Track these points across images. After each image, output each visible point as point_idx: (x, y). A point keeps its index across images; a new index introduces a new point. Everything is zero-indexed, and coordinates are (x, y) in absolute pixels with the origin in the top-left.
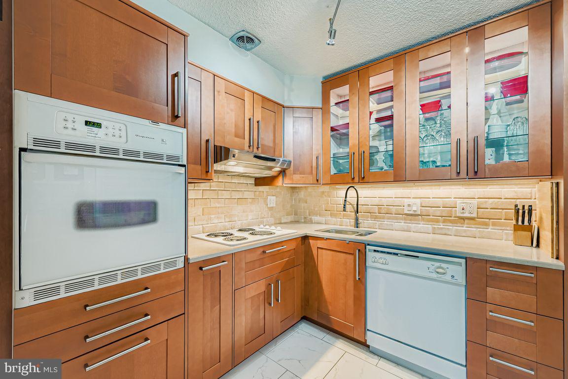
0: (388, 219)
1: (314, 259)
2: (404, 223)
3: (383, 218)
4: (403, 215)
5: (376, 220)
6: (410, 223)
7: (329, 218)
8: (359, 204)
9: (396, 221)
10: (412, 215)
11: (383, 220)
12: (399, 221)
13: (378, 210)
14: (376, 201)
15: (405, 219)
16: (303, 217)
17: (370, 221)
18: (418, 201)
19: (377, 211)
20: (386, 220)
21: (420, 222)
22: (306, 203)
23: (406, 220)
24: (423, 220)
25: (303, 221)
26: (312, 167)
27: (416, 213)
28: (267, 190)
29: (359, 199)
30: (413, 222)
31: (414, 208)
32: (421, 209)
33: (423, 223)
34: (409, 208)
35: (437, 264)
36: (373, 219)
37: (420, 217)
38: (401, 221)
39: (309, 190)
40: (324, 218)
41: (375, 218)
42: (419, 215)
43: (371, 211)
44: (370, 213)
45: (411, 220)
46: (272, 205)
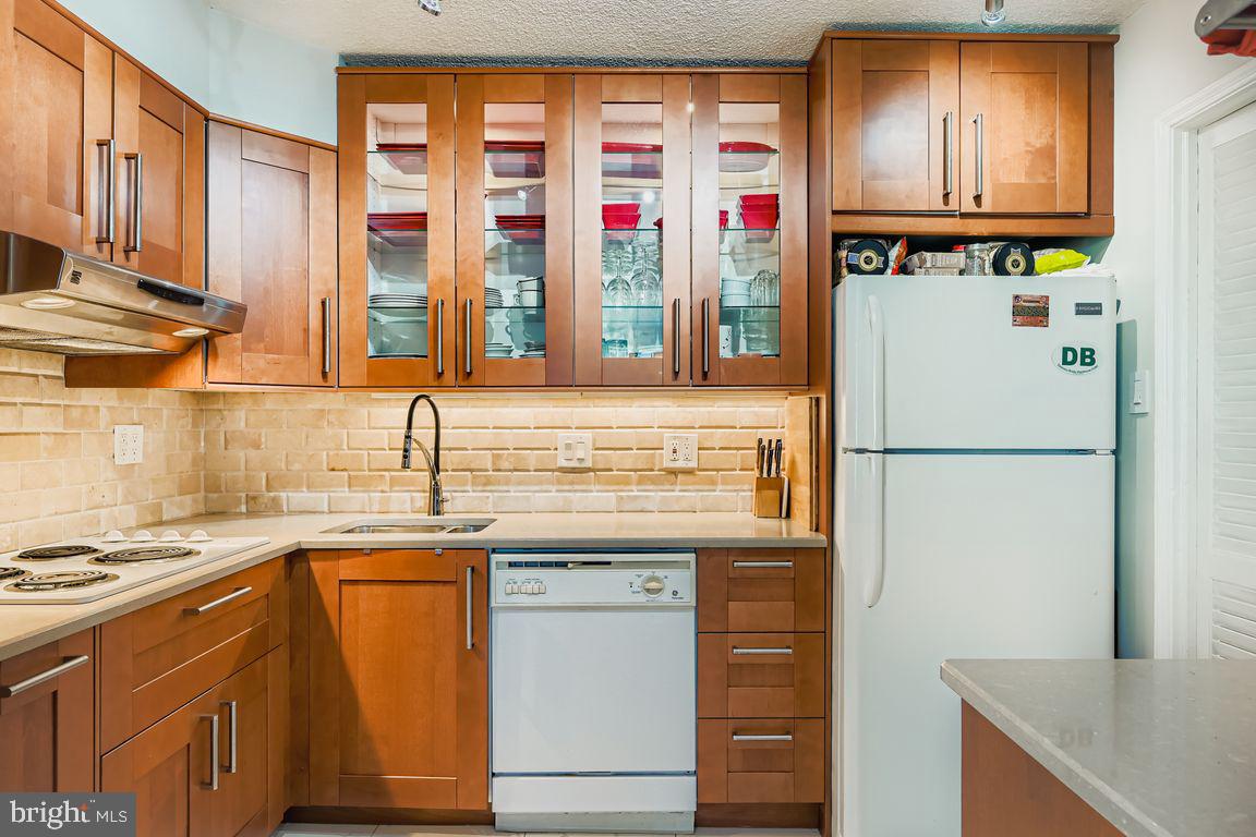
0: (520, 484)
1: (327, 620)
2: (557, 491)
3: (507, 482)
4: (553, 471)
5: (489, 488)
6: (569, 491)
7: (345, 492)
8: (441, 446)
9: (536, 488)
10: (573, 470)
11: (505, 488)
12: (544, 487)
13: (494, 463)
14: (487, 437)
15: (559, 482)
16: (244, 495)
17: (471, 494)
18: (588, 434)
19: (489, 466)
20: (511, 488)
21: (592, 487)
22: (258, 447)
23: (563, 484)
24: (598, 481)
25: (243, 509)
26: (306, 331)
27: (583, 465)
28: (110, 404)
29: (442, 431)
30: (576, 487)
31: (580, 454)
32: (593, 455)
33: (598, 487)
34: (569, 454)
35: (647, 573)
36: (480, 488)
37: (592, 474)
38: (550, 487)
39: (269, 404)
40: (325, 495)
41: (485, 485)
42: (589, 470)
43: (473, 466)
44: (471, 470)
45: (572, 483)
46: (129, 460)
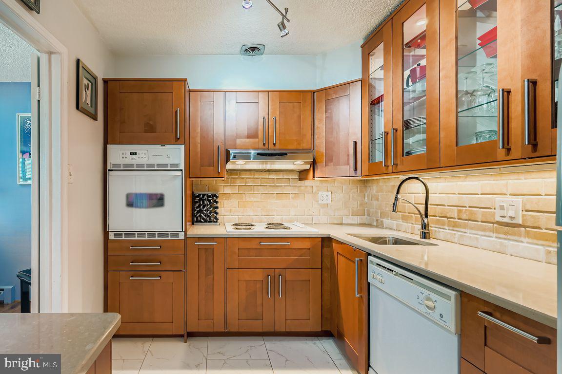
0: (472, 229)
2: (496, 237)
3: (465, 227)
4: (493, 223)
5: (455, 229)
6: (505, 239)
7: (400, 222)
8: (429, 203)
9: (482, 233)
10: (507, 225)
11: (464, 230)
12: (487, 234)
13: (458, 215)
14: (454, 200)
15: (496, 231)
16: (375, 218)
17: (447, 231)
18: (519, 199)
19: (456, 216)
20: (468, 231)
21: (522, 239)
22: (378, 200)
23: (499, 233)
24: (528, 234)
25: (375, 224)
27: (514, 222)
29: (430, 196)
30: (509, 237)
31: (512, 213)
32: (523, 216)
33: (527, 240)
34: (503, 213)
36: (451, 228)
37: (523, 229)
38: (491, 234)
39: (381, 184)
40: (394, 222)
41: (454, 226)
42: (519, 226)
43: (448, 215)
44: (448, 218)
45: (506, 233)
46: (325, 202)
